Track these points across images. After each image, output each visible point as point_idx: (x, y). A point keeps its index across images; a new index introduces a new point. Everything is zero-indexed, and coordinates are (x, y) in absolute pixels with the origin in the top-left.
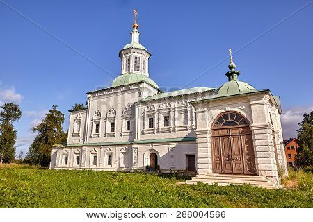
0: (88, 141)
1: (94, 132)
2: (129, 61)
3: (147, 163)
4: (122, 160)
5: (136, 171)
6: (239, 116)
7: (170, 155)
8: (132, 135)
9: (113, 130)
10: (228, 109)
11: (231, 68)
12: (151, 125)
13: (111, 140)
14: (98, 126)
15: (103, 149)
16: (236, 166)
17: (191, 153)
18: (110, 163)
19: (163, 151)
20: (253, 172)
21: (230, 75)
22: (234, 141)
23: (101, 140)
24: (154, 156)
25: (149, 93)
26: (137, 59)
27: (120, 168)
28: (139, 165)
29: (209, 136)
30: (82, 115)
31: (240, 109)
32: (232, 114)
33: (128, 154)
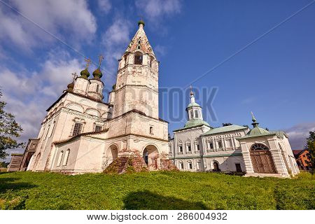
0: (177, 156)
1: (179, 151)
2: (192, 113)
3: (213, 168)
4: (198, 166)
5: (207, 172)
6: (263, 145)
7: (225, 163)
8: (202, 152)
9: (190, 150)
10: (257, 142)
11: (254, 121)
12: (212, 147)
13: (189, 155)
14: (181, 148)
15: (186, 160)
16: (266, 169)
17: (238, 162)
18: (191, 168)
19: (221, 161)
20: (275, 172)
21: (254, 125)
22: (262, 158)
23: (184, 155)
24: (216, 164)
25: (206, 130)
26: (196, 111)
27: (198, 170)
28: (208, 169)
29: (249, 154)
30: (172, 142)
31: (262, 142)
32: (259, 145)
33: (201, 163)
